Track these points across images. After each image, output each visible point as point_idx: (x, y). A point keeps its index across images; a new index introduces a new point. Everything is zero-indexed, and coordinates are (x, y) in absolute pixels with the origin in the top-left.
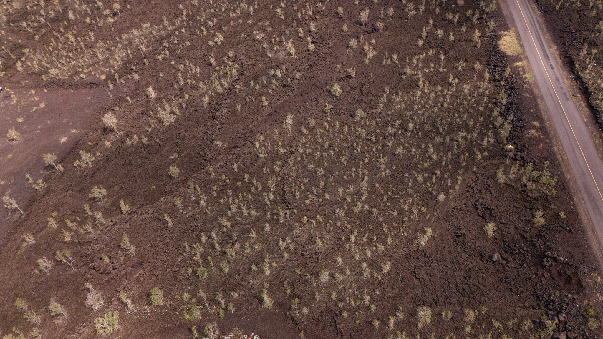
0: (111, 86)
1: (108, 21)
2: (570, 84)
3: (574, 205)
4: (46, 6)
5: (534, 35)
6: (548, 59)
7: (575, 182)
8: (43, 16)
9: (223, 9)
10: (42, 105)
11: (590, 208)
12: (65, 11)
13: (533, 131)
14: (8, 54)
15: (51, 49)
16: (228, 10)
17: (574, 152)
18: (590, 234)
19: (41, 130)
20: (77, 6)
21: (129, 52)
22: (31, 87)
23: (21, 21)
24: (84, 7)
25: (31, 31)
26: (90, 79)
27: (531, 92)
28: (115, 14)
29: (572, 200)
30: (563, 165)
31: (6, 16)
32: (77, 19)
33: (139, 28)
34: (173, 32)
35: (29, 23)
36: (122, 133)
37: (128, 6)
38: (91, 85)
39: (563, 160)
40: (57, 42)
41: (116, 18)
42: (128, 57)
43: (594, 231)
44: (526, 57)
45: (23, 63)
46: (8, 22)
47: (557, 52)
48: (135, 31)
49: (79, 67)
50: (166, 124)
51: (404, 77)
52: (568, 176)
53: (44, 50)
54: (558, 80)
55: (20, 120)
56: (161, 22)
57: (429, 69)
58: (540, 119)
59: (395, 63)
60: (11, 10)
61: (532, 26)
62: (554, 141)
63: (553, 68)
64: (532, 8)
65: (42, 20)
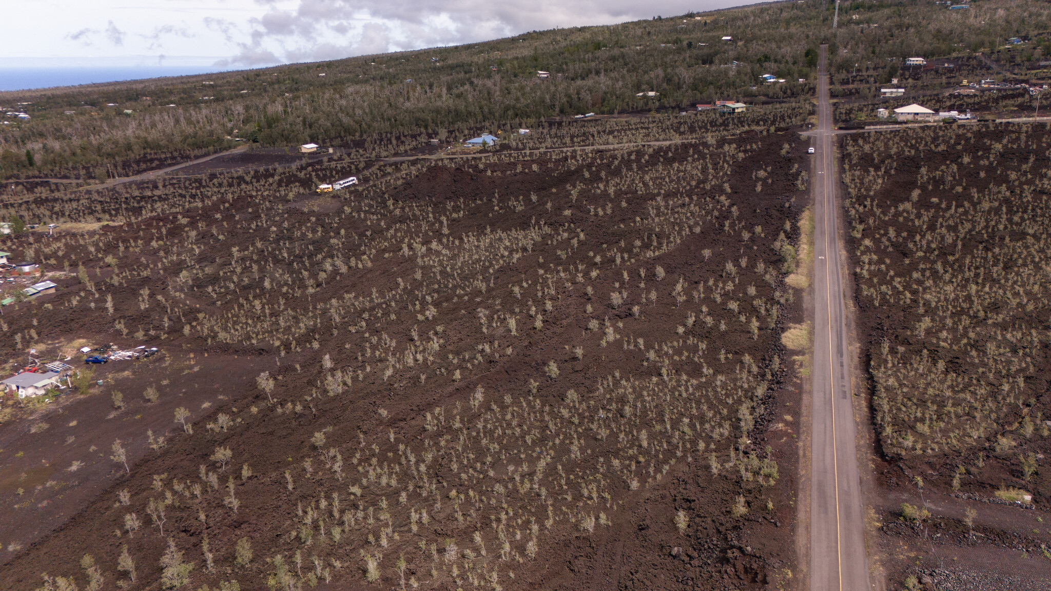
0: (283, 354)
1: (307, 292)
2: (858, 384)
3: (795, 502)
4: (241, 273)
5: (835, 330)
6: (842, 356)
7: (809, 479)
8: (234, 282)
9: (450, 286)
10: (196, 369)
11: (815, 505)
12: (262, 280)
13: (780, 425)
14: (179, 318)
15: (230, 315)
16: (455, 287)
17: (824, 449)
18: (801, 530)
19: (185, 393)
20: (277, 275)
21: (319, 321)
22: (191, 351)
23: (207, 286)
24: (286, 276)
25: (215, 296)
26: (261, 345)
27: (799, 387)
28: (319, 285)
29: (796, 495)
30: (801, 460)
31: (193, 280)
32: (272, 288)
33: (341, 298)
34: (379, 305)
35: (216, 288)
36: (275, 400)
37: (338, 278)
38: (261, 352)
39: (804, 455)
40: (239, 310)
41: (318, 289)
42: (315, 325)
43: (808, 528)
44: (812, 353)
45: (192, 327)
46: (192, 287)
47: (858, 351)
48: (334, 301)
49: (254, 333)
50: (331, 394)
51: (645, 364)
52: (803, 473)
53: (222, 317)
54: (843, 377)
55: (165, 382)
56: (370, 294)
57: (680, 357)
58: (796, 414)
59: (640, 349)
60: (200, 275)
61: (836, 321)
62: (803, 437)
63: (842, 366)
64: (846, 304)
65: (232, 286)
